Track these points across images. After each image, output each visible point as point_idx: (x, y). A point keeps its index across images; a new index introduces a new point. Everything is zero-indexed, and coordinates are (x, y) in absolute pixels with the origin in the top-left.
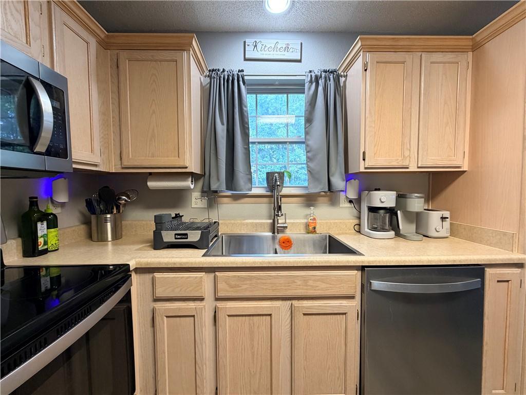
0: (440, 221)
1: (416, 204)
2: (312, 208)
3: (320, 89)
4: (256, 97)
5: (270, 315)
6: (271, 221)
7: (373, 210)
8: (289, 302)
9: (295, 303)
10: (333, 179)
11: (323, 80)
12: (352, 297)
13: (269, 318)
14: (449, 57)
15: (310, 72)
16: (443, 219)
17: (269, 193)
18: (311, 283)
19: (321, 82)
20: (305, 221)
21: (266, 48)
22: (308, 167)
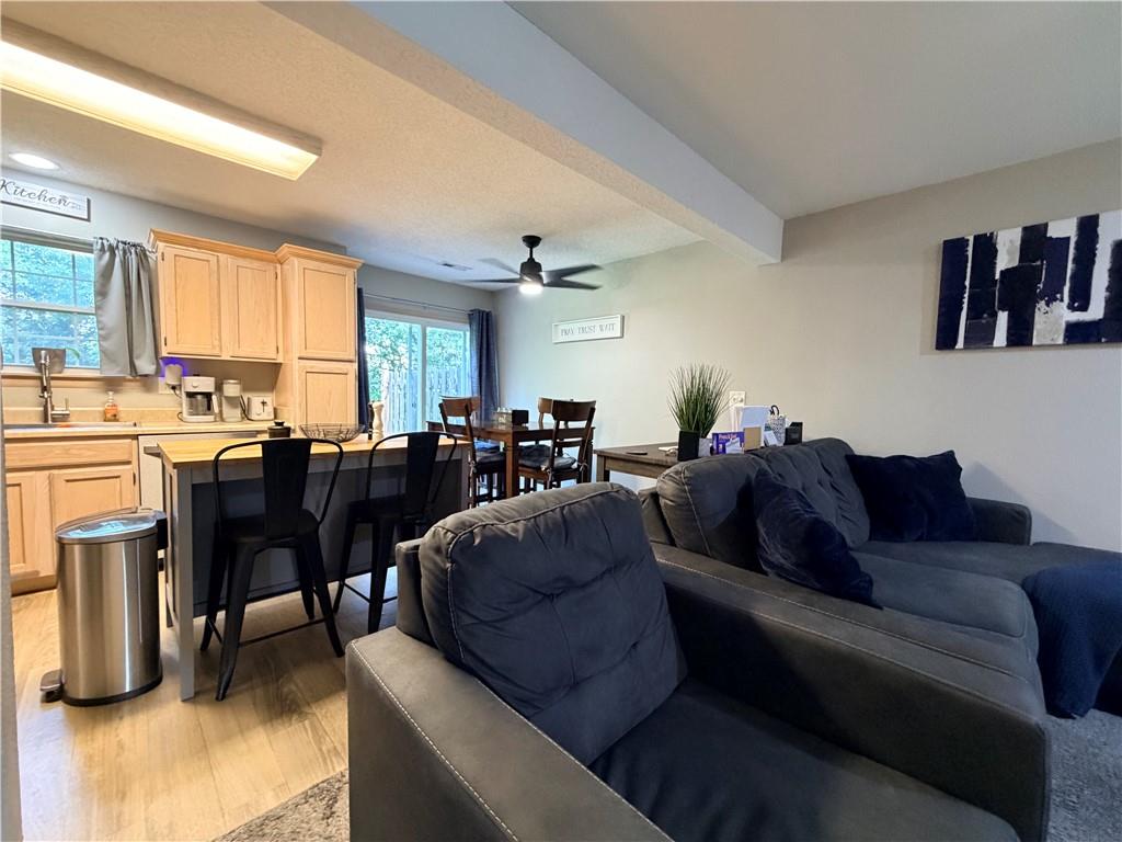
0: (261, 405)
1: (232, 389)
2: (111, 393)
3: (117, 260)
4: (12, 245)
5: (19, 485)
6: (42, 409)
7: (191, 395)
8: (47, 472)
9: (55, 472)
10: (138, 363)
11: (121, 253)
12: (129, 463)
13: (17, 488)
14: (256, 264)
15: (101, 239)
16: (264, 403)
17: (38, 374)
18: (74, 452)
19: (119, 254)
20: (101, 409)
21: (24, 193)
22: (100, 345)
